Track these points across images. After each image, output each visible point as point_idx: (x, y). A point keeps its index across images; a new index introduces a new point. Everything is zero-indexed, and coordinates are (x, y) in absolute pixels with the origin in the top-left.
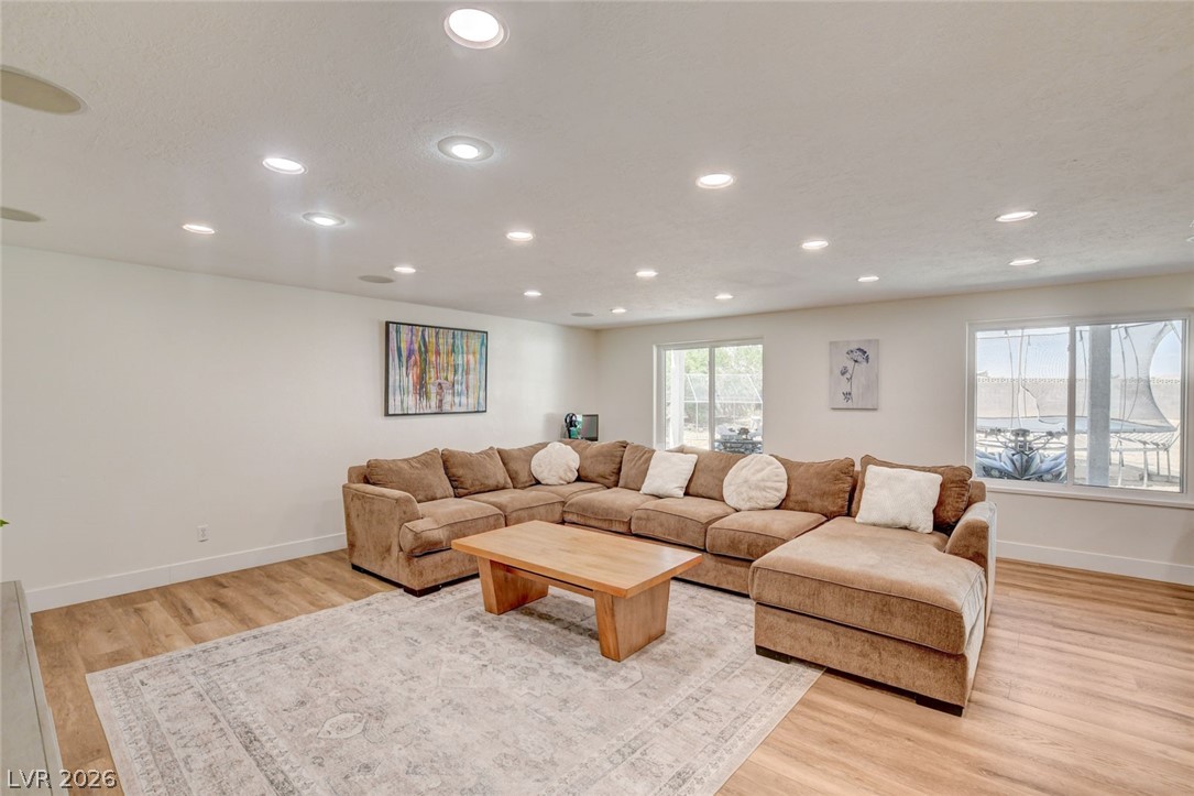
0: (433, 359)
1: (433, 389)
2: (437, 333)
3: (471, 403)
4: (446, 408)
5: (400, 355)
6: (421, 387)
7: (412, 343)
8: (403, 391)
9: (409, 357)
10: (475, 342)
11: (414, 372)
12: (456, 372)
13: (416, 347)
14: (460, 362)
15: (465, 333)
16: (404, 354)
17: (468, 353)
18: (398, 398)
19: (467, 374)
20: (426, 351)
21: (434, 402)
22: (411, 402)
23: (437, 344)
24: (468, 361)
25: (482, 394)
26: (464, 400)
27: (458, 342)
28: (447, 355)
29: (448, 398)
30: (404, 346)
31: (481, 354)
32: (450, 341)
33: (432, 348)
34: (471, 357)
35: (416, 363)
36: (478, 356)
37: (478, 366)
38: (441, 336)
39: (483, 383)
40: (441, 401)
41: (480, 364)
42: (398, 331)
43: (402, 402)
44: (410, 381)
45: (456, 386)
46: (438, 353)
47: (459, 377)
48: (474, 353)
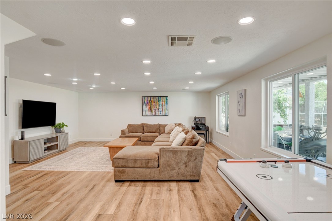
0: (153, 103)
1: (153, 110)
2: (154, 98)
3: (164, 113)
4: (157, 114)
5: (145, 103)
6: (150, 110)
7: (148, 100)
8: (146, 111)
9: (147, 103)
10: (164, 99)
11: (148, 107)
12: (159, 106)
13: (149, 101)
14: (160, 104)
15: (161, 97)
16: (146, 103)
17: (162, 102)
18: (145, 112)
19: (162, 106)
20: (151, 102)
21: (153, 113)
22: (148, 113)
23: (154, 100)
24: (162, 104)
25: (167, 111)
26: (162, 113)
27: (160, 99)
28: (157, 102)
29: (157, 112)
30: (146, 101)
31: (166, 102)
32: (157, 99)
33: (153, 101)
34: (163, 103)
35: (149, 105)
36: (165, 102)
37: (165, 105)
38: (155, 98)
39: (167, 109)
40: (155, 113)
41: (166, 104)
42: (144, 98)
43: (146, 113)
44: (147, 109)
45: (159, 110)
46: (154, 102)
47: (160, 107)
48: (164, 102)
